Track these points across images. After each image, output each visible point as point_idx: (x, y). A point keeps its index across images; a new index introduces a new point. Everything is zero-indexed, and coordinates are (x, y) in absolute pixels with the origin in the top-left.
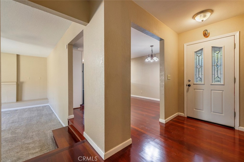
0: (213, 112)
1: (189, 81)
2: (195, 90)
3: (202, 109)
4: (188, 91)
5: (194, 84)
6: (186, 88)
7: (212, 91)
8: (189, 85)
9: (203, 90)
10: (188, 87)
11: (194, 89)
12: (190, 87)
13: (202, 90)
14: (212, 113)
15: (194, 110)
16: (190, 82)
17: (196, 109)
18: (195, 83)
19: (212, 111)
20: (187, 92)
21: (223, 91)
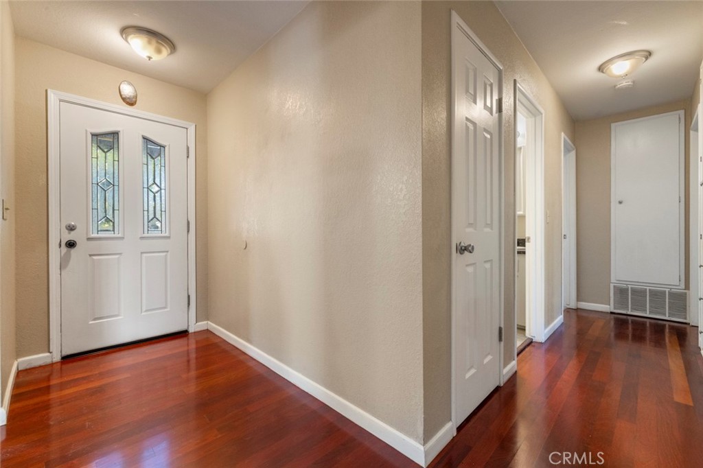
0: (147, 311)
1: (71, 228)
2: (95, 257)
3: (117, 313)
4: (66, 266)
5: (89, 239)
6: (55, 253)
7: (144, 255)
8: (71, 245)
9: (120, 254)
10: (64, 249)
11: (90, 255)
12: (73, 251)
13: (117, 256)
14: (143, 314)
15: (91, 322)
16: (72, 233)
17: (95, 319)
18: (93, 236)
19: (144, 309)
20: (60, 269)
21: (167, 252)
